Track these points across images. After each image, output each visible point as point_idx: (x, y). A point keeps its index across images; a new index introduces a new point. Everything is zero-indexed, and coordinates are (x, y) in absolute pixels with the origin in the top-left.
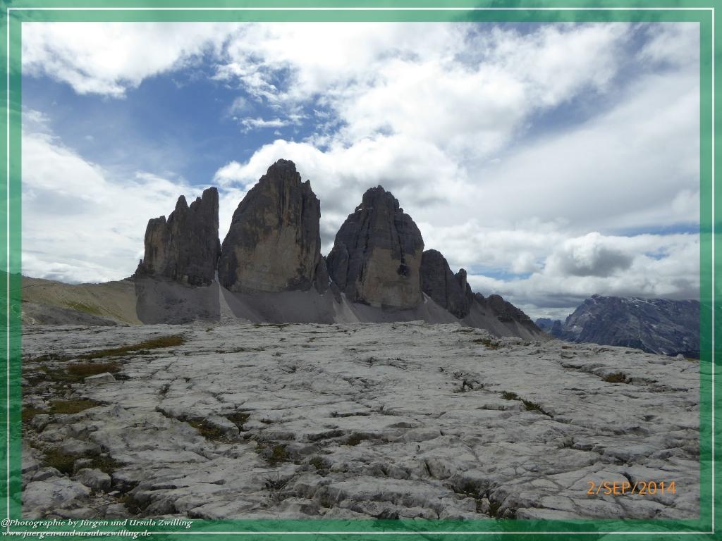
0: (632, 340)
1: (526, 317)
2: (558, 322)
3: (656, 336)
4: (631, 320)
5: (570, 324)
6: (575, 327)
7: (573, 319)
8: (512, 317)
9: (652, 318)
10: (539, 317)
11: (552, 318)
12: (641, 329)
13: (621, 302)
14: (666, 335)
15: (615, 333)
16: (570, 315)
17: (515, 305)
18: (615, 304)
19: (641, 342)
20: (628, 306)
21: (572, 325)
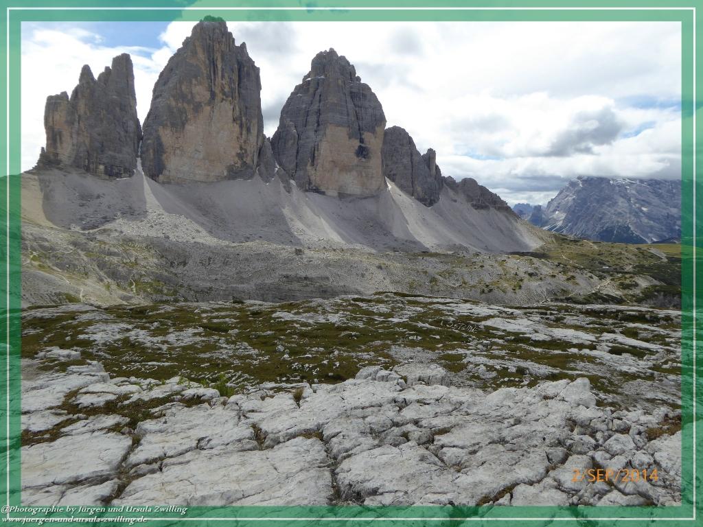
0: (620, 226)
1: (503, 203)
2: (538, 208)
3: (646, 221)
4: (620, 204)
5: (551, 209)
6: (557, 212)
7: (555, 204)
8: (487, 204)
9: (643, 201)
10: (516, 202)
11: (533, 204)
12: (630, 213)
13: (609, 183)
14: (659, 219)
15: (601, 219)
16: (552, 200)
17: (490, 190)
18: (603, 186)
19: (630, 228)
20: (617, 188)
21: (555, 211)
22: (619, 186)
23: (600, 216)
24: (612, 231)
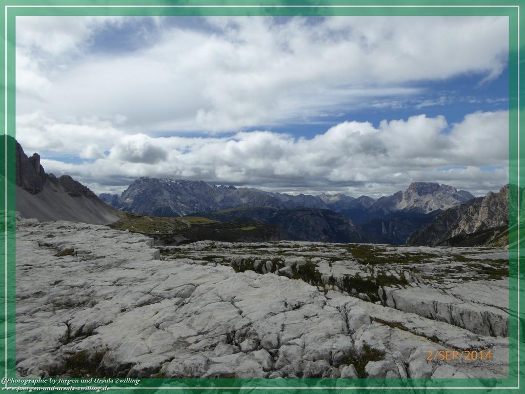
0: (165, 207)
1: (92, 193)
2: (116, 196)
3: (180, 204)
4: (165, 194)
5: (124, 197)
6: (128, 199)
7: (127, 194)
8: (80, 193)
9: (178, 192)
10: (101, 192)
11: (111, 193)
12: (171, 199)
13: (159, 182)
14: (186, 203)
15: (154, 203)
16: (125, 191)
17: (83, 183)
18: (155, 183)
19: (170, 208)
20: (163, 185)
21: (126, 198)
22: (164, 183)
23: (154, 201)
24: (161, 211)
